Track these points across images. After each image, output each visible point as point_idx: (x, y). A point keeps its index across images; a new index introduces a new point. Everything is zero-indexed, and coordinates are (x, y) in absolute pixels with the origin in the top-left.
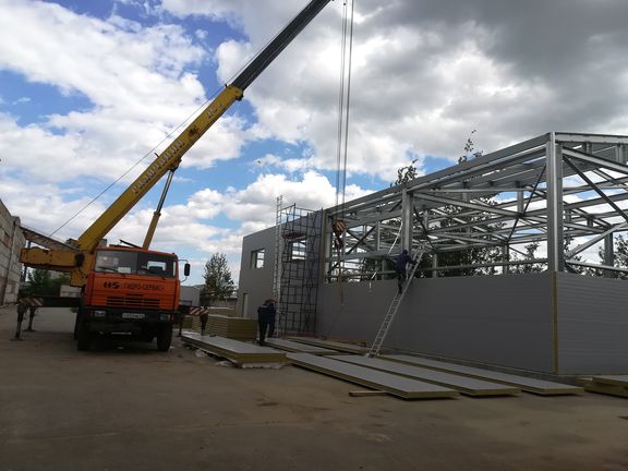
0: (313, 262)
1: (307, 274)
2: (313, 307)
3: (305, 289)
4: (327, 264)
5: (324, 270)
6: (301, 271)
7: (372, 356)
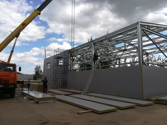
0: (65, 66)
1: (63, 70)
2: (65, 80)
3: (63, 74)
4: (70, 66)
5: (68, 68)
6: (61, 69)
7: (84, 94)
